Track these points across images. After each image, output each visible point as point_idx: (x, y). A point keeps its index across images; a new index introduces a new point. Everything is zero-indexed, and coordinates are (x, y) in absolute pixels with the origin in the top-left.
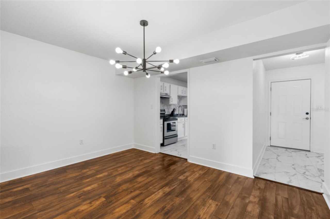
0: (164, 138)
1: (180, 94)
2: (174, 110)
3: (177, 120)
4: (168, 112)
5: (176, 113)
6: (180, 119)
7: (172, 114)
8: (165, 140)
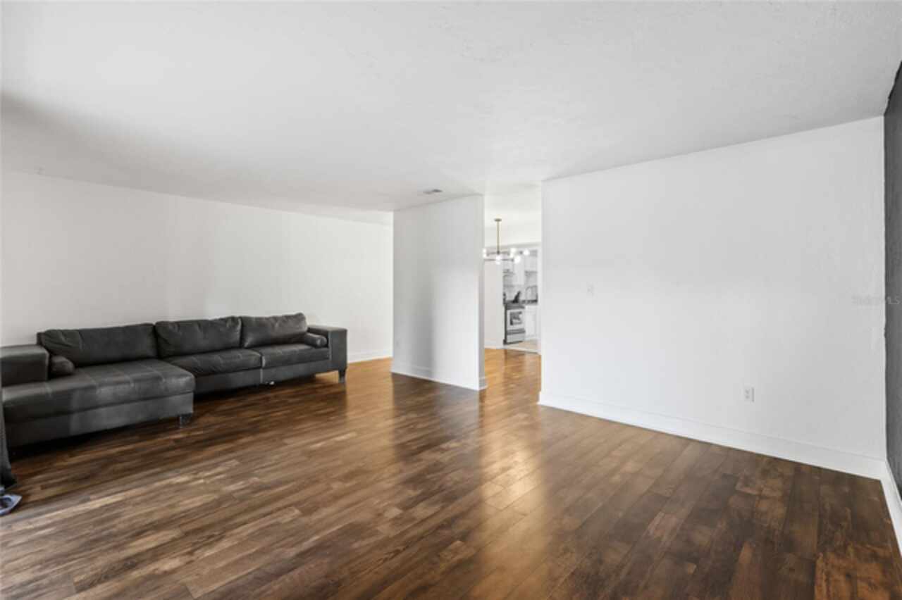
0: (506, 333)
1: (529, 269)
2: (519, 294)
3: (523, 308)
4: (511, 297)
5: (522, 298)
6: (528, 307)
7: (516, 300)
8: (508, 337)
